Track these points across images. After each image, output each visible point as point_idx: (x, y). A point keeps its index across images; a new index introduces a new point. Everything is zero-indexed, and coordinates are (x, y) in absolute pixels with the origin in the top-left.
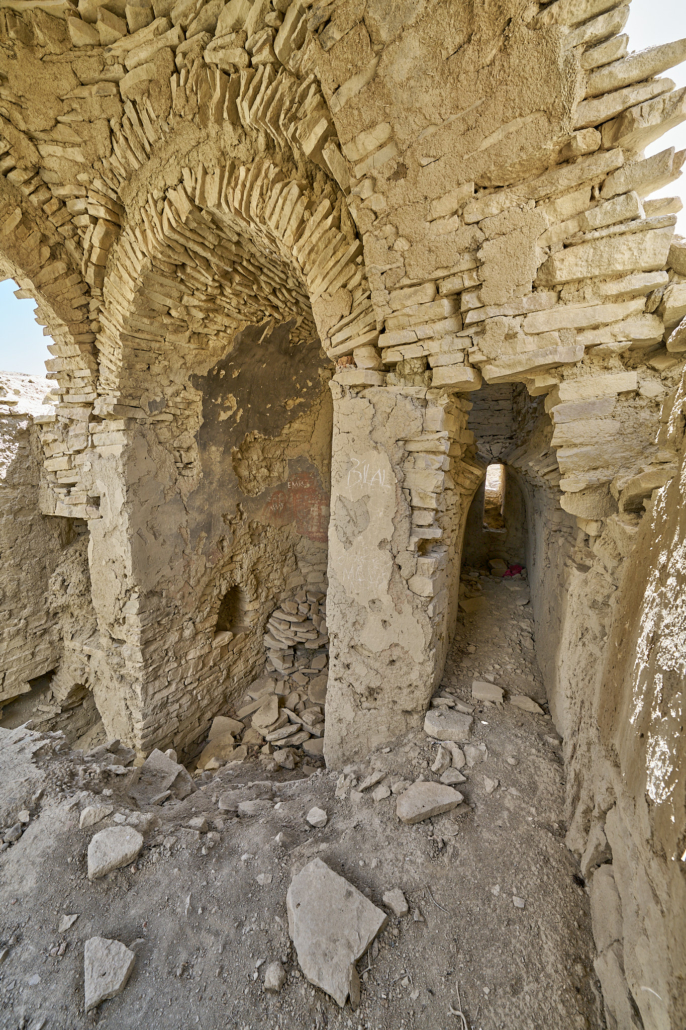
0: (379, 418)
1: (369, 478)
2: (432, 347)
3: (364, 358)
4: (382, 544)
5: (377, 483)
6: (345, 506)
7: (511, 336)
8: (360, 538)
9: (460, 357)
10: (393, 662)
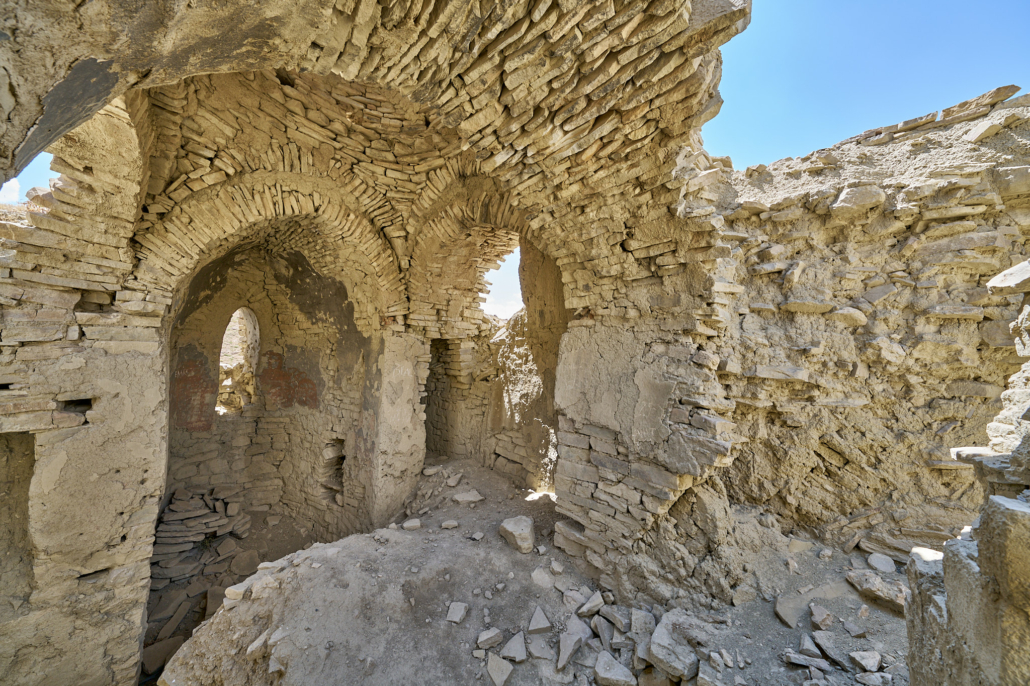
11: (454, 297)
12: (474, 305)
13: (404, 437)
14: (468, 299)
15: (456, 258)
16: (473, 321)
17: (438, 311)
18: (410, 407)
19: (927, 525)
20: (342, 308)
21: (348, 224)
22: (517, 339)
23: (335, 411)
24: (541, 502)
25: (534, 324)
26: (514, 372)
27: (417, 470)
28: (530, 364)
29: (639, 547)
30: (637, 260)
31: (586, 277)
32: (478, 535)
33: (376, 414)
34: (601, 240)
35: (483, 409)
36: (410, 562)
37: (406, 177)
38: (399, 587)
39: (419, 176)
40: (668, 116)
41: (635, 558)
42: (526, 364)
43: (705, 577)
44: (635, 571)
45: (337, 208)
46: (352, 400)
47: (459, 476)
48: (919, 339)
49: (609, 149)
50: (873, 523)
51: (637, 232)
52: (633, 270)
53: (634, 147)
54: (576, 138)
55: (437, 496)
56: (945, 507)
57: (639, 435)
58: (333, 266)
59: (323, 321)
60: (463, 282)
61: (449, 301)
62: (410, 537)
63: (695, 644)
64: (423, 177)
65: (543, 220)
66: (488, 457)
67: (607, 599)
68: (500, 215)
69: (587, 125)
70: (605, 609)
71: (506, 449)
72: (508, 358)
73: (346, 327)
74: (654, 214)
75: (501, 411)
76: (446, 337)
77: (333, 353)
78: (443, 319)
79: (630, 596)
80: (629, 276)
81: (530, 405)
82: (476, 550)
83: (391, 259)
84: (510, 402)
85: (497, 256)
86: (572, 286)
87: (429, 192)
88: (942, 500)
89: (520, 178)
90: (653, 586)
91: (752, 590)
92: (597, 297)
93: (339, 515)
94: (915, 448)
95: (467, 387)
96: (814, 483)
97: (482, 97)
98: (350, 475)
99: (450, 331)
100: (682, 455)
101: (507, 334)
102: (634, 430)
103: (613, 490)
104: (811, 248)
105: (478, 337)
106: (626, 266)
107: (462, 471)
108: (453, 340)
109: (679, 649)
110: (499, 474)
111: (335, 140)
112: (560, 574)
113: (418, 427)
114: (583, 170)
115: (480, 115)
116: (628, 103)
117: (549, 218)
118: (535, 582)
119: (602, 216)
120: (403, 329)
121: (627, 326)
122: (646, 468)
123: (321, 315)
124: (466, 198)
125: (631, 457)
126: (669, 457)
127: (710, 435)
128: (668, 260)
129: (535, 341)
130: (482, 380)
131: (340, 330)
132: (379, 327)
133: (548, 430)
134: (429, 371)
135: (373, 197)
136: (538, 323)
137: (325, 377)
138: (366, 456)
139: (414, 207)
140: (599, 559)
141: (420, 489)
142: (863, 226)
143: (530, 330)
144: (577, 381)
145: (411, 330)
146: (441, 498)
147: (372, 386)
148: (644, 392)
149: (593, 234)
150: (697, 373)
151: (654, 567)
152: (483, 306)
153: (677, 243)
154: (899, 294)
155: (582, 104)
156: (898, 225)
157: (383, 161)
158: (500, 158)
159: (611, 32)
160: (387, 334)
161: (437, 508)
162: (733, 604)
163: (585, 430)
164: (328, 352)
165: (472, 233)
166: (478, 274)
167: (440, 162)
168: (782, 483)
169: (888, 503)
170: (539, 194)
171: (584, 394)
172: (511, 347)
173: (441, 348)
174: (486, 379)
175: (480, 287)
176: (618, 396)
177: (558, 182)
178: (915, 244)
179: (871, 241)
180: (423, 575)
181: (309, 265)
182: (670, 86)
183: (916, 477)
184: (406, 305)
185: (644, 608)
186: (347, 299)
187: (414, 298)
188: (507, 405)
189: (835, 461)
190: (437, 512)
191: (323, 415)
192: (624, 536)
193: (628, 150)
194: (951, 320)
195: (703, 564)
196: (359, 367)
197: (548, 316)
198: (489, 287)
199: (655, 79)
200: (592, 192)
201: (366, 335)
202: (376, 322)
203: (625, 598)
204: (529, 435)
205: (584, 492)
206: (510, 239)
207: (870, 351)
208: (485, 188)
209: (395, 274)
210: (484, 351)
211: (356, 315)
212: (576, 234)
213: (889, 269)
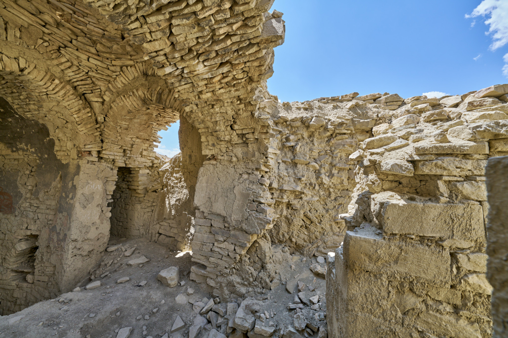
0: (100, 171)
1: (95, 187)
2: (118, 158)
3: (95, 154)
4: (98, 206)
5: (97, 189)
6: (84, 196)
7: (135, 161)
8: (90, 205)
9: (123, 161)
10: (98, 239)
11: (136, 143)
12: (150, 149)
13: (93, 229)
14: (146, 145)
15: (139, 120)
16: (149, 158)
17: (125, 151)
18: (99, 209)
19: (334, 243)
20: (44, 143)
21: (53, 86)
22: (175, 169)
23: (31, 215)
24: (184, 257)
25: (186, 161)
26: (173, 187)
27: (102, 249)
28: (182, 183)
29: (233, 272)
30: (237, 134)
31: (213, 140)
32: (143, 283)
33: (70, 215)
34: (221, 123)
35: (153, 208)
36: (90, 311)
37: (105, 66)
38: (78, 330)
39: (115, 67)
40: (252, 72)
41: (230, 277)
42: (180, 183)
43: (260, 280)
44: (230, 284)
45: (42, 73)
46: (48, 207)
47: (133, 249)
48: (333, 175)
49: (226, 80)
50: (319, 245)
51: (238, 121)
52: (236, 139)
53: (237, 81)
54: (210, 70)
55: (116, 263)
56: (338, 236)
57: (235, 217)
58: (37, 112)
59: (23, 150)
60: (143, 134)
61: (132, 145)
62: (91, 294)
63: (254, 312)
64: (118, 69)
65: (192, 108)
66: (154, 235)
67: (216, 302)
68: (168, 101)
69: (216, 65)
70: (215, 307)
71: (166, 230)
72: (169, 179)
73: (46, 156)
74: (245, 114)
75: (163, 209)
76: (130, 166)
77: (32, 174)
78: (128, 155)
79: (227, 297)
80: (233, 141)
81: (181, 205)
82: (141, 292)
83: (90, 114)
84: (169, 203)
85: (166, 123)
86: (206, 144)
87: (122, 78)
88: (337, 234)
89: (180, 83)
90: (238, 289)
91: (278, 281)
92: (218, 150)
93: (29, 290)
94: (331, 215)
95: (143, 196)
96: (301, 232)
97: (158, 33)
98: (42, 259)
99: (133, 163)
100: (253, 225)
101: (170, 166)
102: (233, 215)
103: (222, 245)
104: (303, 138)
105: (152, 167)
106: (232, 137)
107: (136, 246)
108: (134, 168)
109: (247, 317)
110: (160, 245)
111: (44, 26)
112: (192, 294)
113: (105, 222)
114: (213, 87)
115: (156, 43)
116: (235, 61)
117: (195, 108)
118: (177, 302)
119: (222, 111)
120: (96, 159)
121: (232, 165)
122: (237, 233)
123: (23, 146)
124: (147, 88)
125: (231, 229)
126: (247, 227)
127: (265, 215)
128: (250, 136)
129: (186, 171)
130: (153, 192)
131: (40, 158)
132: (76, 157)
133: (191, 218)
134: (115, 187)
135: (77, 72)
136: (188, 161)
137: (22, 190)
138: (58, 244)
139: (110, 85)
140: (213, 282)
141: (103, 261)
142: (319, 132)
143: (183, 165)
144: (206, 192)
145: (103, 161)
146: (119, 264)
147: (67, 196)
148: (238, 197)
149: (218, 119)
150: (260, 188)
151: (239, 280)
152: (155, 150)
153: (254, 129)
154: (328, 159)
155: (214, 54)
156: (328, 134)
157: (87, 51)
158: (168, 70)
159: (228, 24)
160: (83, 163)
161: (116, 271)
162: (271, 289)
163: (209, 217)
164: (28, 172)
165: (150, 108)
166: (153, 131)
167: (131, 63)
168: (291, 233)
169: (323, 237)
170: (190, 94)
171: (210, 198)
172: (172, 173)
173: (125, 173)
174: (155, 191)
175: (154, 139)
176: (226, 199)
177: (201, 90)
178: (333, 141)
179: (321, 138)
180: (100, 316)
181: (11, 108)
182: (253, 59)
183: (331, 225)
184: (100, 145)
185: (233, 301)
186: (49, 137)
187: (107, 141)
188: (167, 206)
189: (308, 222)
190: (115, 274)
191: (18, 218)
192: (226, 268)
193: (235, 82)
194: (341, 169)
195: (260, 274)
196: (56, 183)
197: (193, 158)
198: (160, 140)
199: (247, 53)
200: (217, 98)
201: (64, 162)
202: (74, 154)
203: (225, 298)
204: (180, 221)
205: (206, 249)
206: (174, 115)
207: (320, 179)
208: (160, 84)
209: (92, 125)
210: (155, 175)
211: (56, 148)
212: (209, 118)
213: (326, 149)
